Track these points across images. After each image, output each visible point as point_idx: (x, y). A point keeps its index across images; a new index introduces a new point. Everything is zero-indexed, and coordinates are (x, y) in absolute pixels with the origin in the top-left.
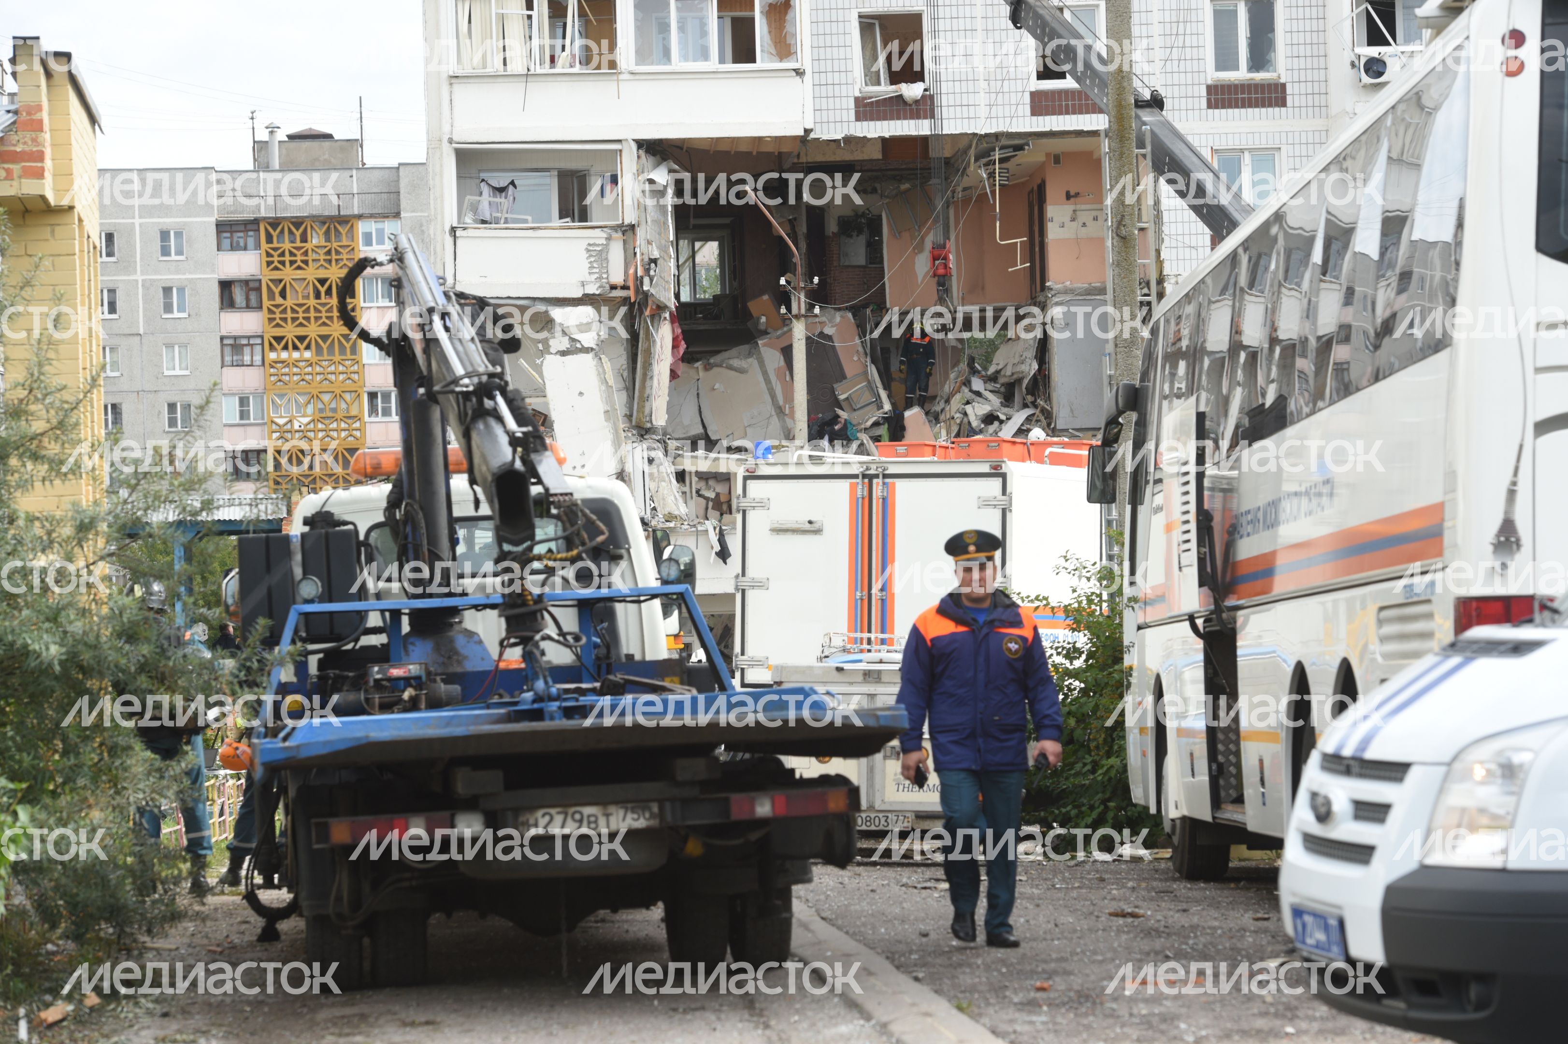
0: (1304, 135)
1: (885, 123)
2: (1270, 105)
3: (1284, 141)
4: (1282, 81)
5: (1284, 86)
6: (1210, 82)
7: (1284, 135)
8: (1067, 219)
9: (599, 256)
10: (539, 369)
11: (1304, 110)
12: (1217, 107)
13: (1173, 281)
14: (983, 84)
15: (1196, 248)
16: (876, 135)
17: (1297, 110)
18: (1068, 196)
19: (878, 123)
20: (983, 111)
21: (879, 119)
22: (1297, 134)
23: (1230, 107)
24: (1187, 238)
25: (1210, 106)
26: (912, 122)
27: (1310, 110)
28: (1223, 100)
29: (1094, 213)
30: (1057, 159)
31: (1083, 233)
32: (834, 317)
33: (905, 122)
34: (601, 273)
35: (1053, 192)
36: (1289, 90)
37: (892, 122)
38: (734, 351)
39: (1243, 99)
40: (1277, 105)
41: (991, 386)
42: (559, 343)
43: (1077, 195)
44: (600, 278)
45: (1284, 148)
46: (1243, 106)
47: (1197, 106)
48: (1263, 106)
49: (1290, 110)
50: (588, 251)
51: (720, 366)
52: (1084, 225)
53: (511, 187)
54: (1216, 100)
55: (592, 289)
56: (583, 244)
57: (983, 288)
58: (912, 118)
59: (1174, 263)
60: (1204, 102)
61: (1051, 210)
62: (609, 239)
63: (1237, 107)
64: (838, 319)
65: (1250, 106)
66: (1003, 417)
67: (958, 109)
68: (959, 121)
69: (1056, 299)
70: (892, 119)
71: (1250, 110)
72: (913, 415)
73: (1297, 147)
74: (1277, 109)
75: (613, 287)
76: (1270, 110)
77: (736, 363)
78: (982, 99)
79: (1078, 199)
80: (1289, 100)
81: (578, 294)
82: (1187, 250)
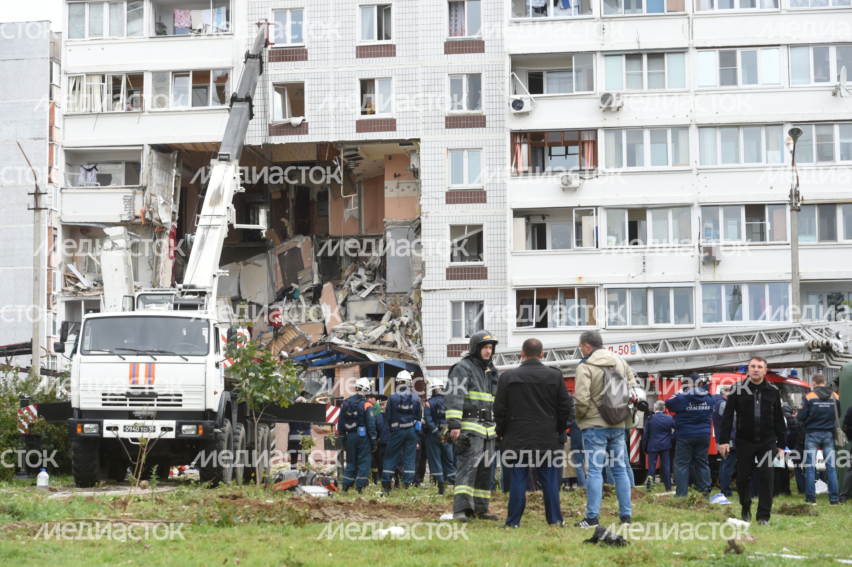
0: (494, 141)
1: (283, 137)
2: (478, 127)
3: (484, 145)
4: (484, 114)
5: (485, 117)
6: (447, 115)
7: (484, 141)
8: (394, 187)
9: (130, 202)
10: (98, 258)
11: (495, 129)
12: (450, 128)
13: (425, 215)
14: (332, 117)
15: (438, 199)
16: (279, 143)
17: (491, 129)
18: (395, 176)
19: (280, 137)
20: (332, 130)
21: (280, 135)
22: (491, 141)
23: (457, 127)
24: (433, 193)
25: (447, 127)
26: (297, 136)
27: (498, 129)
28: (454, 124)
29: (408, 185)
30: (390, 158)
31: (402, 194)
32: (302, 239)
33: (293, 136)
34: (130, 210)
35: (388, 174)
36: (487, 119)
37: (287, 136)
38: (258, 256)
39: (464, 123)
40: (481, 126)
41: (368, 273)
42: (108, 244)
43: (399, 175)
44: (130, 213)
45: (484, 148)
46: (464, 127)
47: (440, 127)
48: (474, 127)
49: (488, 129)
50: (124, 199)
51: (250, 263)
52: (403, 190)
53: (94, 169)
54: (450, 124)
55: (125, 218)
56: (122, 196)
57: (377, 225)
58: (297, 134)
59: (427, 206)
60: (444, 125)
61: (386, 183)
62: (135, 193)
63: (460, 127)
64: (304, 240)
65: (467, 127)
66: (366, 287)
67: (320, 129)
68: (320, 135)
69: (388, 227)
70: (287, 134)
71: (467, 129)
72: (328, 286)
73: (491, 147)
74: (481, 129)
75: (137, 217)
76: (477, 129)
77: (257, 262)
78: (332, 124)
79: (400, 178)
80: (487, 124)
81: (118, 220)
82: (434, 200)
